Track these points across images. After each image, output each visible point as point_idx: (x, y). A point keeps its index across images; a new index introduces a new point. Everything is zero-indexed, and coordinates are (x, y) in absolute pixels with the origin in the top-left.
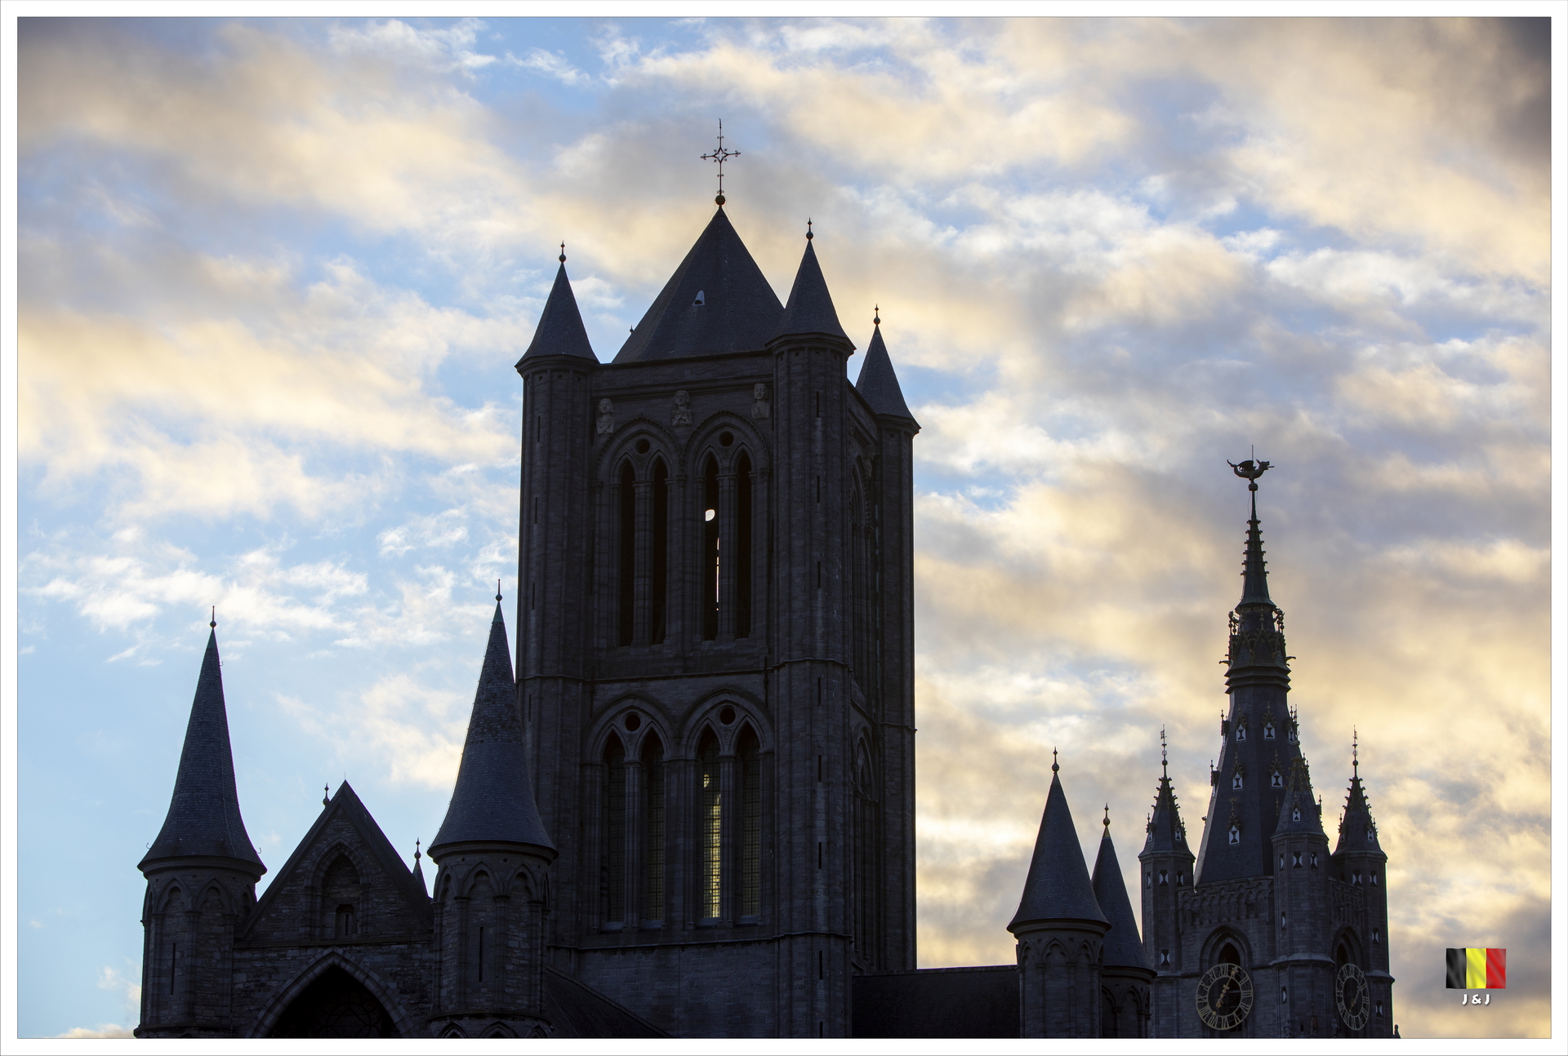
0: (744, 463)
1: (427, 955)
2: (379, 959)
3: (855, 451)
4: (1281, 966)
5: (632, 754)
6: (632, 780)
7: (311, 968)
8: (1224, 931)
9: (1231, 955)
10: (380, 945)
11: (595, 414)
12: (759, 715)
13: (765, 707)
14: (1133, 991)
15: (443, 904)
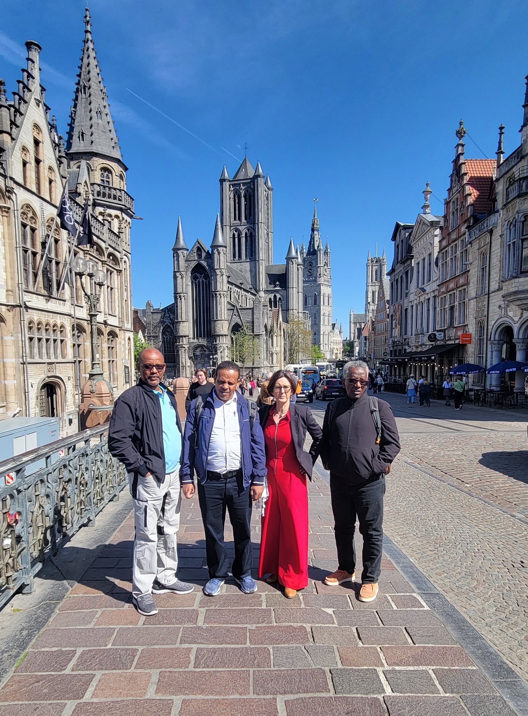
0: (250, 194)
1: (210, 261)
2: (204, 262)
3: (265, 193)
4: (317, 267)
5: (236, 236)
6: (237, 239)
7: (195, 263)
8: (310, 262)
9: (311, 265)
10: (204, 260)
11: (230, 187)
13: (253, 229)
15: (212, 254)
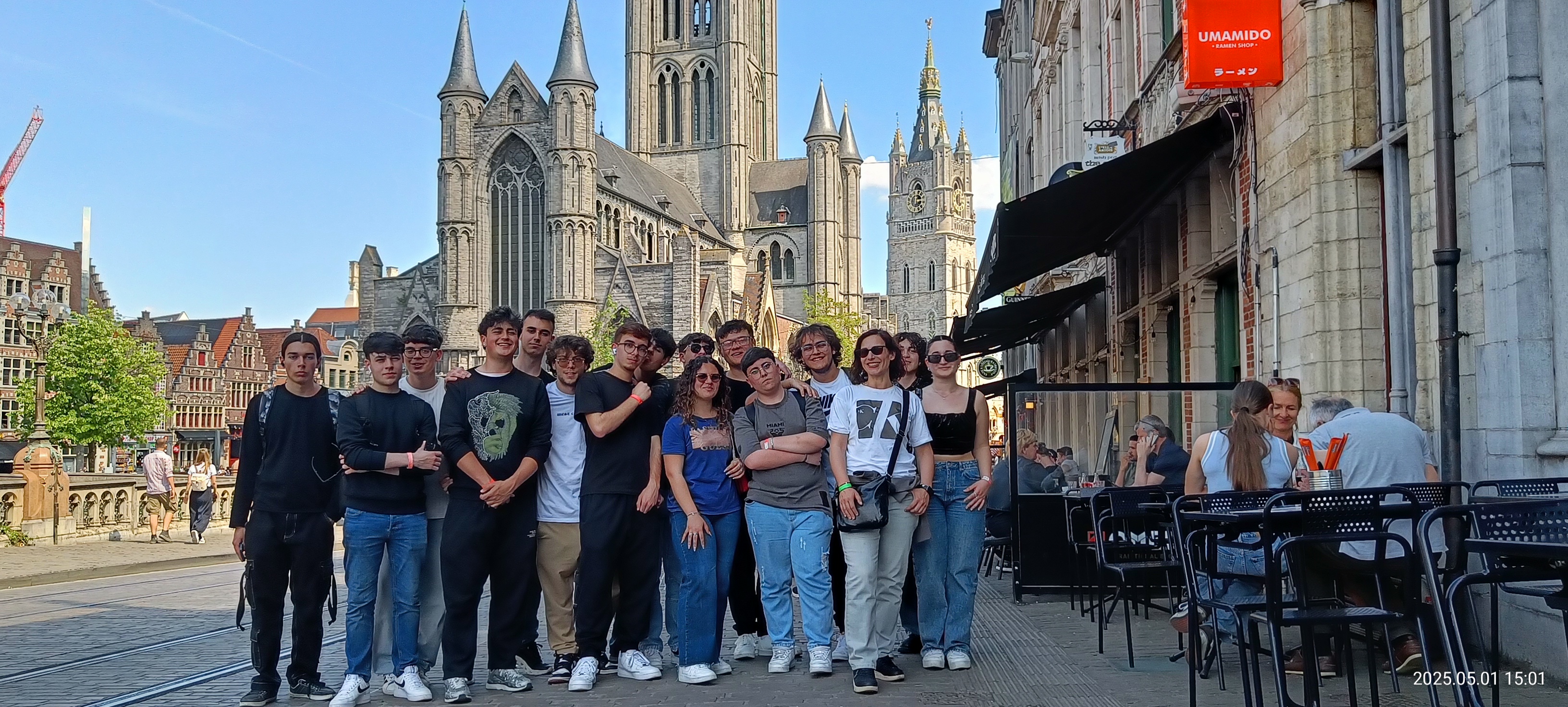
1: (547, 127)
2: (529, 129)
4: (935, 190)
5: (669, 80)
7: (503, 134)
8: (916, 179)
9: (919, 187)
10: (529, 124)
12: (713, 64)
13: (716, 61)
14: (854, 168)
15: (552, 107)
